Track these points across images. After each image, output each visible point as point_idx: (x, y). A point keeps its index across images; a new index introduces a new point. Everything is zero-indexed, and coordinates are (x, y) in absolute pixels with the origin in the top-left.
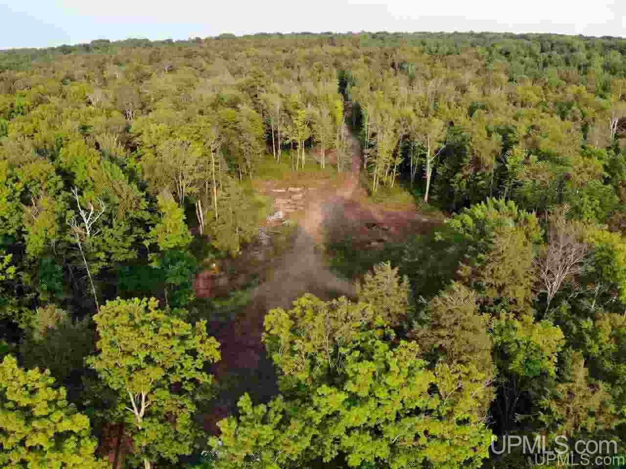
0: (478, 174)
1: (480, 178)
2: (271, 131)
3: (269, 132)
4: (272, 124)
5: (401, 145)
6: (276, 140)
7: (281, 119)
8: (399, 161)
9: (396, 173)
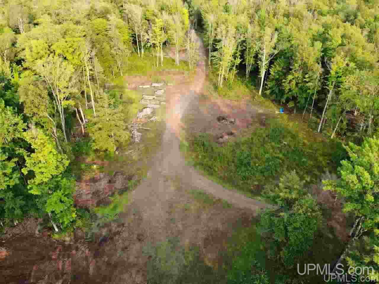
0: (306, 77)
1: (307, 80)
2: (135, 34)
3: (134, 36)
4: (136, 29)
5: (240, 48)
6: (140, 42)
7: (142, 25)
8: (238, 61)
9: (235, 70)
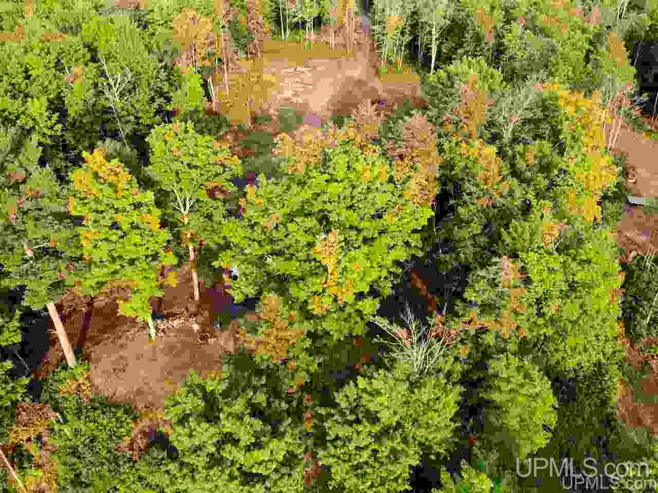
0: (478, 49)
2: (279, 9)
3: (277, 11)
4: (280, 1)
5: (409, 22)
6: (284, 18)
8: (407, 39)
